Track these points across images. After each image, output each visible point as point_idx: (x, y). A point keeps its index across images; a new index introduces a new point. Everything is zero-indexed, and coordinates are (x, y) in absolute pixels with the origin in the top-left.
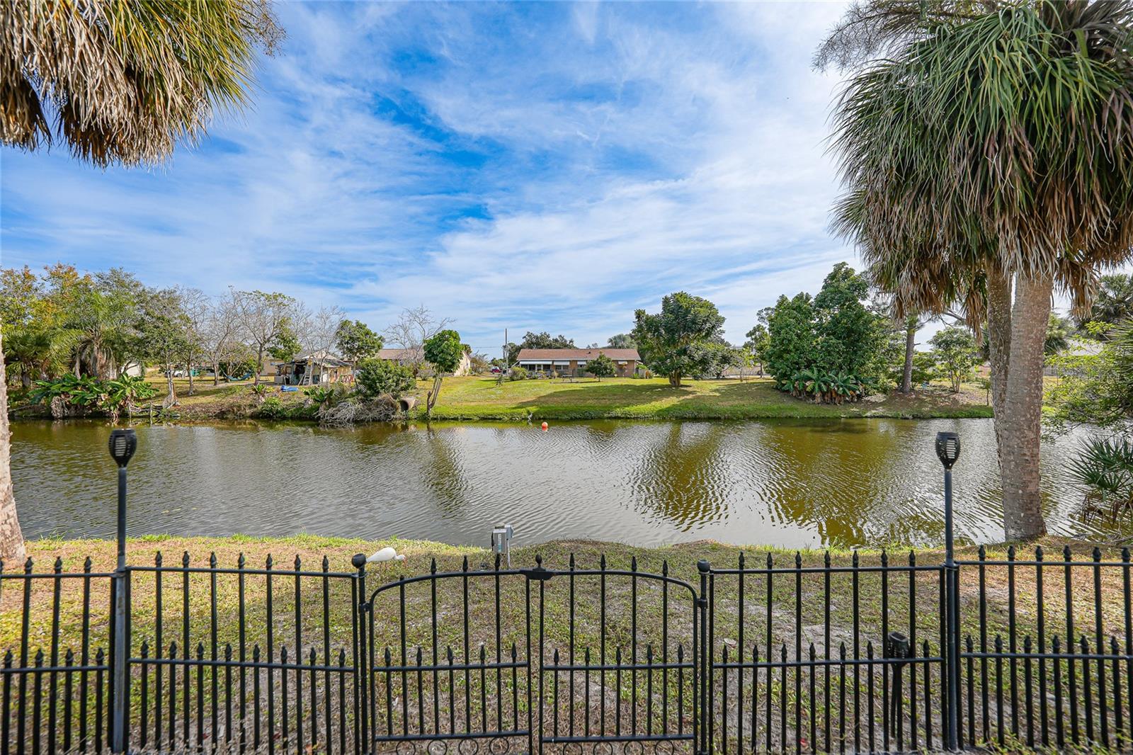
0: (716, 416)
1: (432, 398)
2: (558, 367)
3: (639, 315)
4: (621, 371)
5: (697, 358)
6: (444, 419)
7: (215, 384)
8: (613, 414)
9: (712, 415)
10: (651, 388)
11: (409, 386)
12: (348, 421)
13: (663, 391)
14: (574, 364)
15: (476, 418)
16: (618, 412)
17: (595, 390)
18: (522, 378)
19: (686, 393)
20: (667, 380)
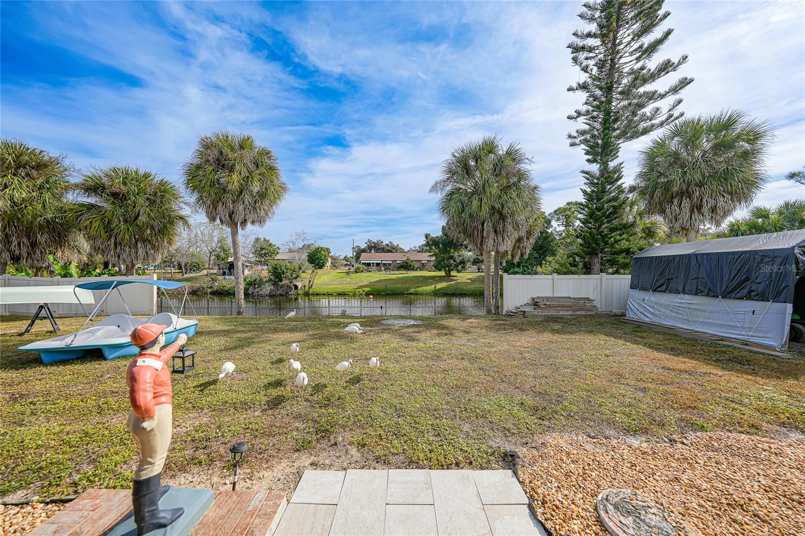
0: (465, 292)
1: (311, 283)
2: (385, 265)
3: (427, 236)
4: (423, 267)
5: (458, 261)
6: (318, 294)
7: (183, 275)
8: (410, 292)
9: (463, 292)
10: (433, 277)
11: (298, 276)
12: (267, 296)
13: (441, 279)
14: (394, 262)
15: (335, 294)
16: (412, 290)
17: (402, 279)
18: (362, 271)
19: (453, 280)
20: (442, 273)
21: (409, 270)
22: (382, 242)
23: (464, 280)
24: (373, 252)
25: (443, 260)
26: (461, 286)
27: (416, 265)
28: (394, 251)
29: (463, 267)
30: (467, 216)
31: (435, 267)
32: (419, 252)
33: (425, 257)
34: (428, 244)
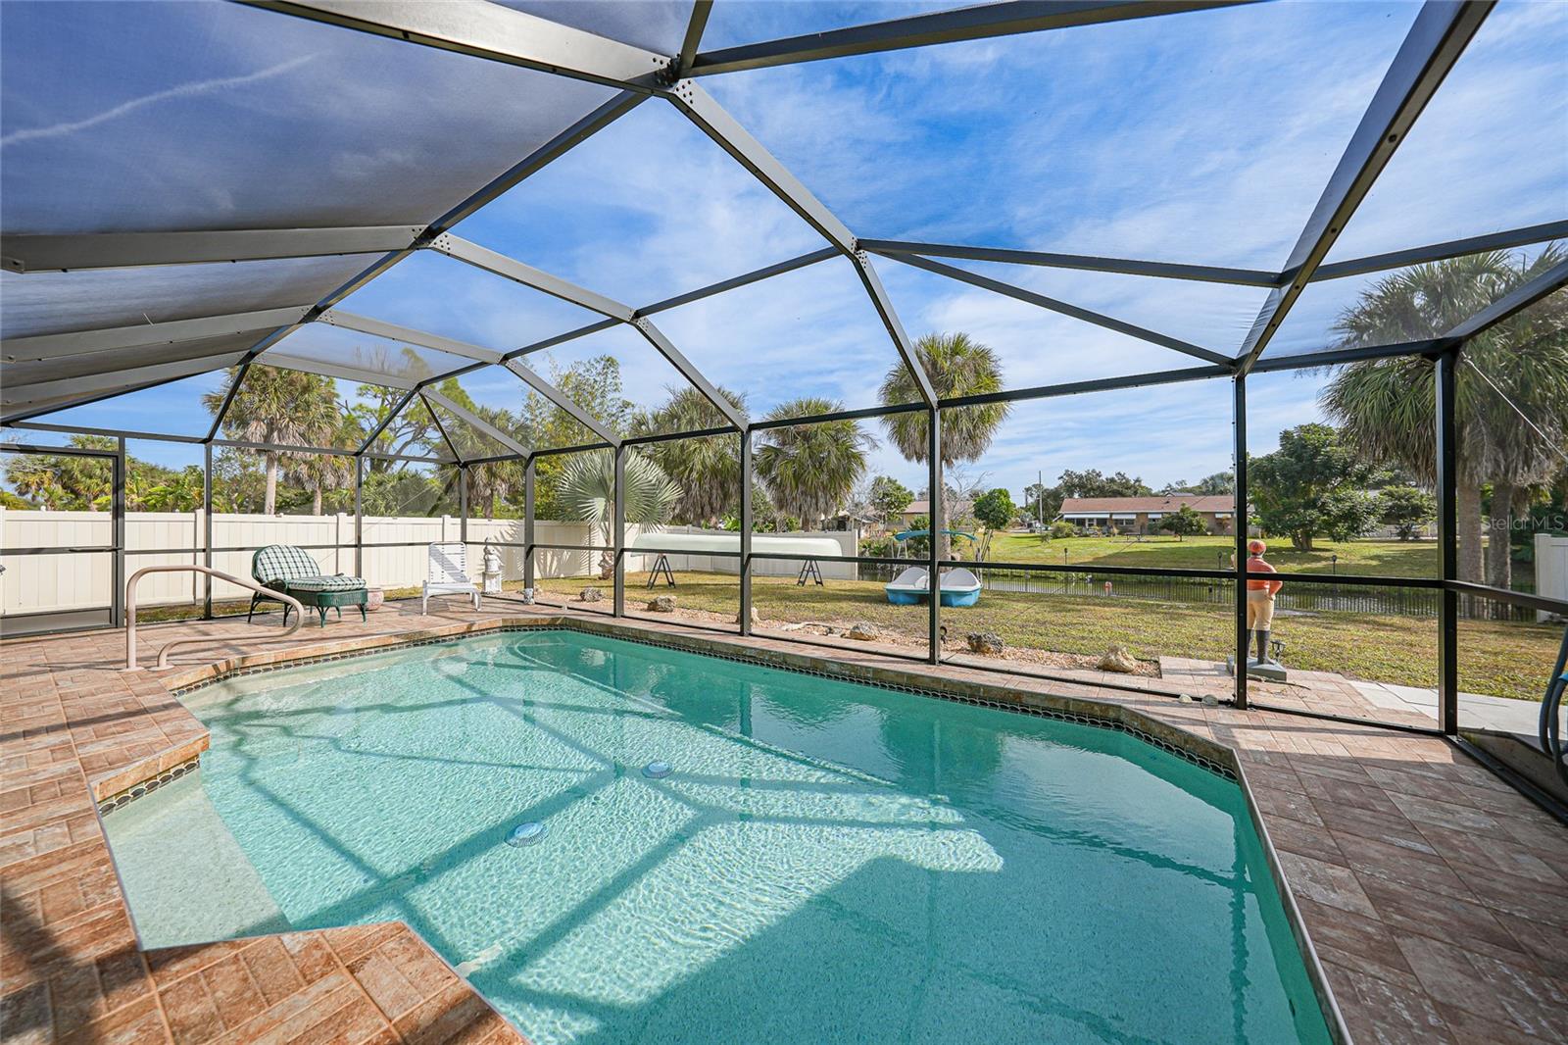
1: (981, 553)
4: (1217, 527)
5: (1335, 512)
17: (1172, 551)
18: (1068, 536)
21: (1187, 533)
22: (1099, 475)
23: (1356, 560)
24: (1076, 496)
25: (1289, 510)
27: (1205, 523)
28: (1129, 492)
29: (1352, 529)
30: (1408, 415)
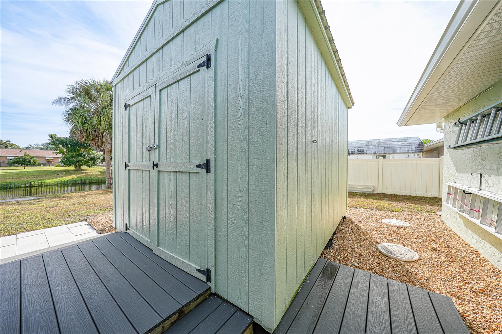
3: (52, 136)
4: (48, 162)
9: (93, 181)
10: (62, 171)
13: (70, 173)
19: (83, 173)
20: (72, 168)
25: (72, 157)
26: (92, 177)
27: (39, 161)
29: (93, 163)
30: (90, 127)
31: (62, 162)
32: (42, 149)
33: (50, 154)
34: (53, 143)
